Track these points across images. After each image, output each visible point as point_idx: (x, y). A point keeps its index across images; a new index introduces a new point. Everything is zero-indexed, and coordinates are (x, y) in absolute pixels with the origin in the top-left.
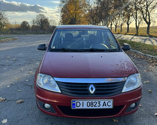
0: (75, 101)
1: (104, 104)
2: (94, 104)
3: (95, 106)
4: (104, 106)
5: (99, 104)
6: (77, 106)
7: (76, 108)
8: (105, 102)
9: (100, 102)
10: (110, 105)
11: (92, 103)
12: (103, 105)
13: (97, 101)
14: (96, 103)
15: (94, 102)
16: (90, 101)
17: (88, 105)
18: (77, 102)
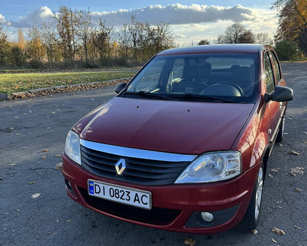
0: (93, 182)
1: (137, 199)
2: (121, 194)
3: (121, 198)
4: (137, 202)
5: (128, 195)
6: (96, 193)
7: (95, 195)
8: (137, 195)
9: (129, 193)
10: (146, 204)
11: (117, 192)
12: (135, 200)
13: (125, 190)
14: (122, 193)
15: (120, 189)
16: (115, 188)
17: (112, 195)
18: (95, 185)
